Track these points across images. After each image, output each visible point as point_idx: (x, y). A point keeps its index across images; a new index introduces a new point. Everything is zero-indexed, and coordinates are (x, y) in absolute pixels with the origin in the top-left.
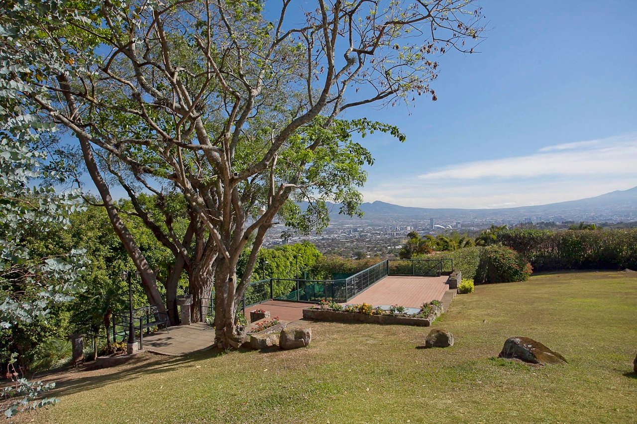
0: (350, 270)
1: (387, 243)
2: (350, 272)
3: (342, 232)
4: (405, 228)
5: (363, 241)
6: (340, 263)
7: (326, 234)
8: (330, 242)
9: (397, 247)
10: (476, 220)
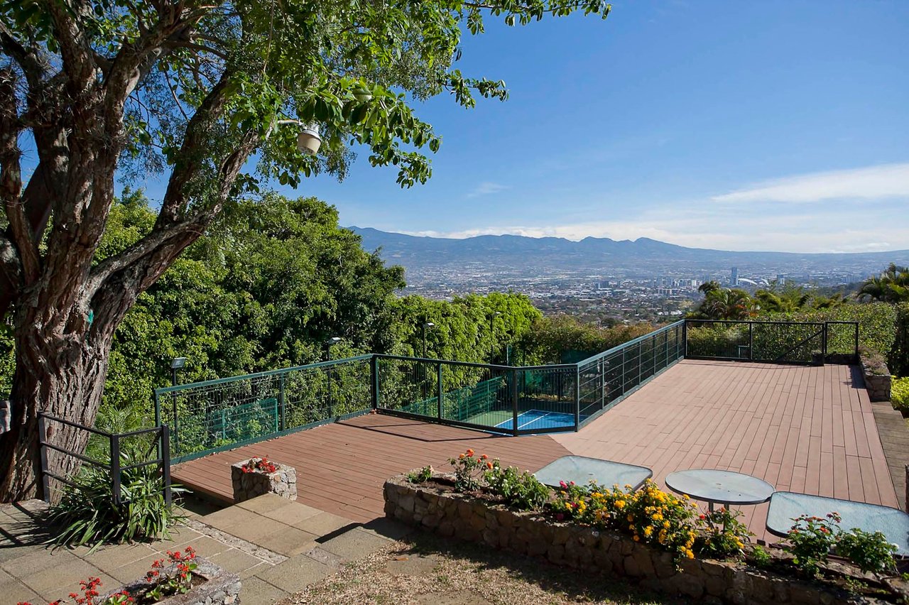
0: (594, 344)
1: (657, 307)
2: (594, 348)
3: (583, 287)
4: (688, 282)
5: (617, 301)
6: (574, 331)
7: (558, 289)
8: (563, 302)
9: (673, 313)
10: (813, 272)
